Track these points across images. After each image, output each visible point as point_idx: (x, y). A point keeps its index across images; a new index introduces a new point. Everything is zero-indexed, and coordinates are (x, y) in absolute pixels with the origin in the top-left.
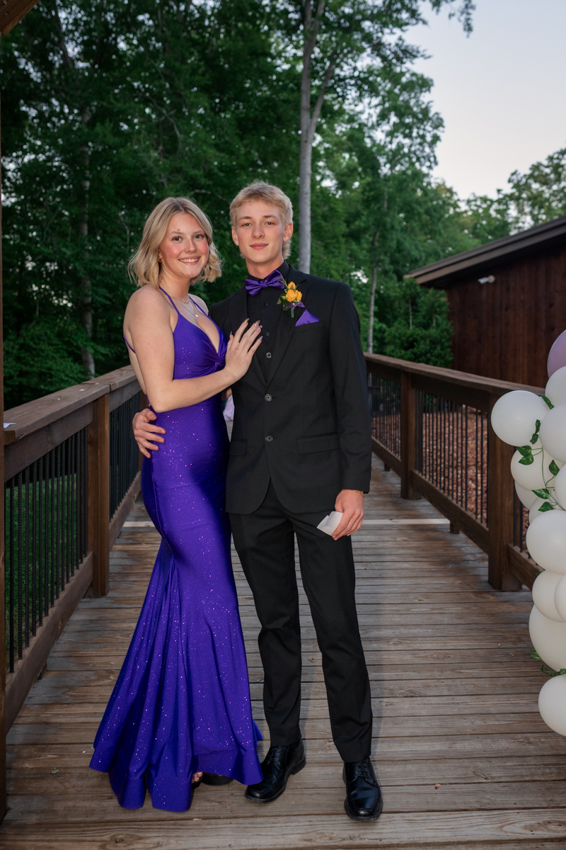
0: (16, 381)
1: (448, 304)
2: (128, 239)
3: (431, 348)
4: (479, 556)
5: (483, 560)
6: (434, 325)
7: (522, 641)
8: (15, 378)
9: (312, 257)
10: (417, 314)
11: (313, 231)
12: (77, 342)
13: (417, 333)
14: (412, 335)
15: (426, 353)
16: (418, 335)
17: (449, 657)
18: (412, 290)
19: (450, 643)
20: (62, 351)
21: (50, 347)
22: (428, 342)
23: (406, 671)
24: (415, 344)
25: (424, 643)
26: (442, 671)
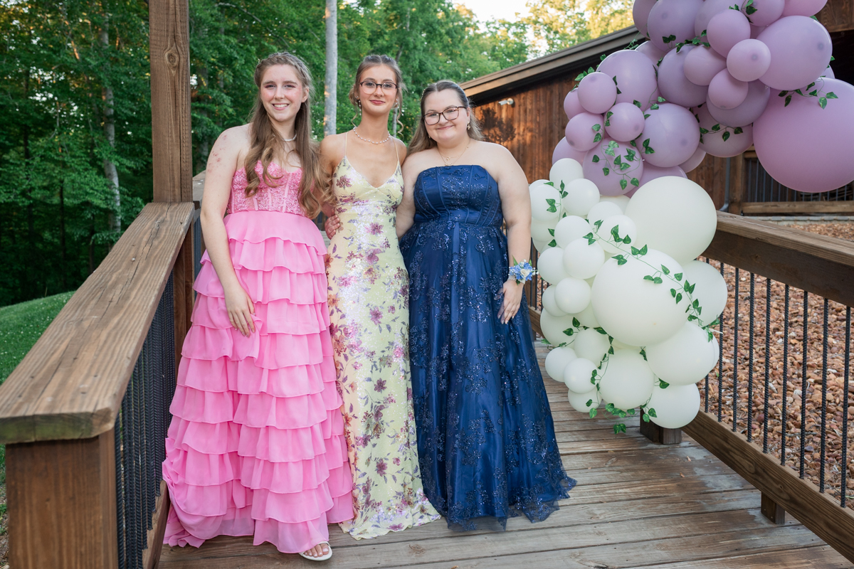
8: (36, 191)
12: (101, 155)
20: (86, 163)
21: (73, 159)
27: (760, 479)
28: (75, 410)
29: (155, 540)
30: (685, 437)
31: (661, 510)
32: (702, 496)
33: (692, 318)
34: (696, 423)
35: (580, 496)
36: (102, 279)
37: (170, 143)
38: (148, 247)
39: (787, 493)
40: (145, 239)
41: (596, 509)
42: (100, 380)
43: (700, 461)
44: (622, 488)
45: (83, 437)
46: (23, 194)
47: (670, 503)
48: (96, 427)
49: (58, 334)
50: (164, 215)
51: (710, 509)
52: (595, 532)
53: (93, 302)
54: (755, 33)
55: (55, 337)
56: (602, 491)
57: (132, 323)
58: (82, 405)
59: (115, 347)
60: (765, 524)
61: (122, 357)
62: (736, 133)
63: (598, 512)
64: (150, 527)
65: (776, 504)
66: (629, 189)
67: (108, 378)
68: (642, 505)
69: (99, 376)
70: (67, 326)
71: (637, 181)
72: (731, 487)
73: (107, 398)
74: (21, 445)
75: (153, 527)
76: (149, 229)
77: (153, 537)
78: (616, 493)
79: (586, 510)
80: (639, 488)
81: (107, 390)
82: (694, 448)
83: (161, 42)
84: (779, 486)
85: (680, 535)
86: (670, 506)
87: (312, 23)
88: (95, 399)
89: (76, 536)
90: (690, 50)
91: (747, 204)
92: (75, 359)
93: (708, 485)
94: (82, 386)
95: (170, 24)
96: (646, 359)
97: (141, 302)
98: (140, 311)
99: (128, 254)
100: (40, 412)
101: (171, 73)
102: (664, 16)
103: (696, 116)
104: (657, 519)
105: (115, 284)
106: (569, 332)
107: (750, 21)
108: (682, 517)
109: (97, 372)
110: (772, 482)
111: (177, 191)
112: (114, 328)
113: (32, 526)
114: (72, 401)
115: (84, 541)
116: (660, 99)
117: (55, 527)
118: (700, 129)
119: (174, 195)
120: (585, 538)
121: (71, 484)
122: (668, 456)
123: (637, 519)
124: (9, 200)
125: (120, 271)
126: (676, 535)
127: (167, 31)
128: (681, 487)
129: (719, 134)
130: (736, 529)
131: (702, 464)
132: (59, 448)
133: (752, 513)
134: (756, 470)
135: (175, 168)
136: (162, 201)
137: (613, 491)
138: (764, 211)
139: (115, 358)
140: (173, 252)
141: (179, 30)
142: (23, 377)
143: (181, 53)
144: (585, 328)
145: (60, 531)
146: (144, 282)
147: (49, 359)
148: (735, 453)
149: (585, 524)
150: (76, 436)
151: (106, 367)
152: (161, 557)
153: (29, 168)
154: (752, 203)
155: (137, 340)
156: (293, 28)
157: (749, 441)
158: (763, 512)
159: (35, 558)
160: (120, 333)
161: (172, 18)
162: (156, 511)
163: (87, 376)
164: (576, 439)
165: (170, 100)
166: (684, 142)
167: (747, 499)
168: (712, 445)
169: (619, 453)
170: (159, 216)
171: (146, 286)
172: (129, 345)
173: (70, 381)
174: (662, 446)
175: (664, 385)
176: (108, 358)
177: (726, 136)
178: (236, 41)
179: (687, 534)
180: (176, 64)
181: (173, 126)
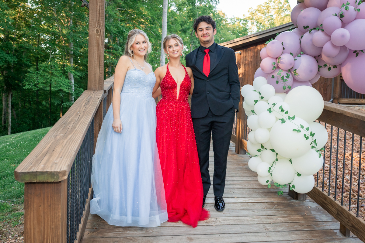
4: (232, 145)
5: (234, 146)
8: (40, 84)
11: (167, 28)
12: (67, 70)
20: (61, 74)
21: (56, 72)
27: (339, 217)
28: (53, 170)
29: (82, 228)
30: (308, 198)
31: (296, 228)
32: (314, 223)
33: (313, 147)
34: (312, 192)
35: (261, 220)
36: (65, 120)
37: (95, 66)
38: (84, 108)
39: (351, 223)
40: (83, 105)
41: (267, 226)
42: (63, 159)
43: (314, 208)
44: (279, 218)
45: (55, 181)
46: (35, 85)
47: (300, 225)
48: (61, 178)
49: (47, 141)
50: (92, 95)
51: (317, 229)
52: (266, 236)
53: (61, 129)
54: (344, 25)
55: (46, 142)
56: (271, 219)
57: (76, 138)
58: (55, 169)
59: (69, 147)
60: (341, 236)
61: (72, 151)
62: (334, 68)
63: (268, 227)
64: (80, 223)
65: (346, 228)
66: (286, 90)
67: (66, 158)
68: (288, 226)
69: (62, 158)
70: (51, 138)
71: (290, 87)
72: (327, 220)
73: (65, 166)
74: (31, 183)
75: (82, 223)
76: (85, 101)
77: (81, 227)
78: (277, 220)
79: (263, 226)
80: (287, 218)
81: (65, 163)
82: (312, 203)
83: (93, 24)
84: (347, 220)
85: (304, 239)
86: (300, 226)
87: (157, 17)
88: (60, 166)
89: (51, 221)
90: (315, 32)
91: (341, 99)
92: (53, 151)
93: (317, 219)
94: (55, 161)
95: (97, 17)
96: (292, 164)
97: (81, 129)
98: (80, 133)
99: (76, 110)
100: (39, 170)
101: (97, 37)
102: (304, 18)
103: (317, 60)
104: (294, 232)
105: (71, 122)
106: (259, 150)
107: (341, 21)
108: (305, 231)
109: (62, 156)
110: (344, 218)
111: (97, 86)
112: (69, 139)
113: (34, 216)
114: (52, 167)
115: (53, 224)
116: (301, 53)
117: (43, 217)
118: (319, 66)
119: (96, 87)
120: (262, 238)
121: (49, 200)
122: (300, 205)
123: (285, 231)
124: (29, 88)
125: (73, 117)
126: (301, 239)
127: (96, 20)
128: (305, 219)
129: (327, 68)
130: (328, 238)
131: (314, 209)
132: (46, 185)
133: (335, 231)
134: (338, 213)
135: (97, 76)
136: (91, 89)
137: (275, 219)
138: (349, 103)
139: (69, 151)
140: (94, 110)
141: (101, 20)
142: (33, 157)
143: (101, 29)
144: (266, 149)
145: (44, 219)
146: (82, 121)
147: (43, 150)
148: (329, 205)
149: (262, 232)
150: (53, 181)
151: (65, 154)
152: (84, 236)
153: (38, 75)
154: (343, 99)
155: (78, 144)
156: (149, 19)
157: (335, 200)
158: (340, 231)
159: (34, 229)
160: (71, 141)
161: (98, 15)
162: (83, 216)
163: (58, 157)
164: (261, 196)
165: (96, 48)
166: (311, 71)
167: (334, 225)
168: (319, 202)
169: (279, 203)
170: (90, 95)
171: (83, 123)
172: (75, 146)
173: (51, 159)
174: (298, 201)
175: (299, 175)
176: (66, 151)
177: (329, 69)
178: (125, 24)
179: (306, 239)
180: (99, 33)
181: (97, 59)
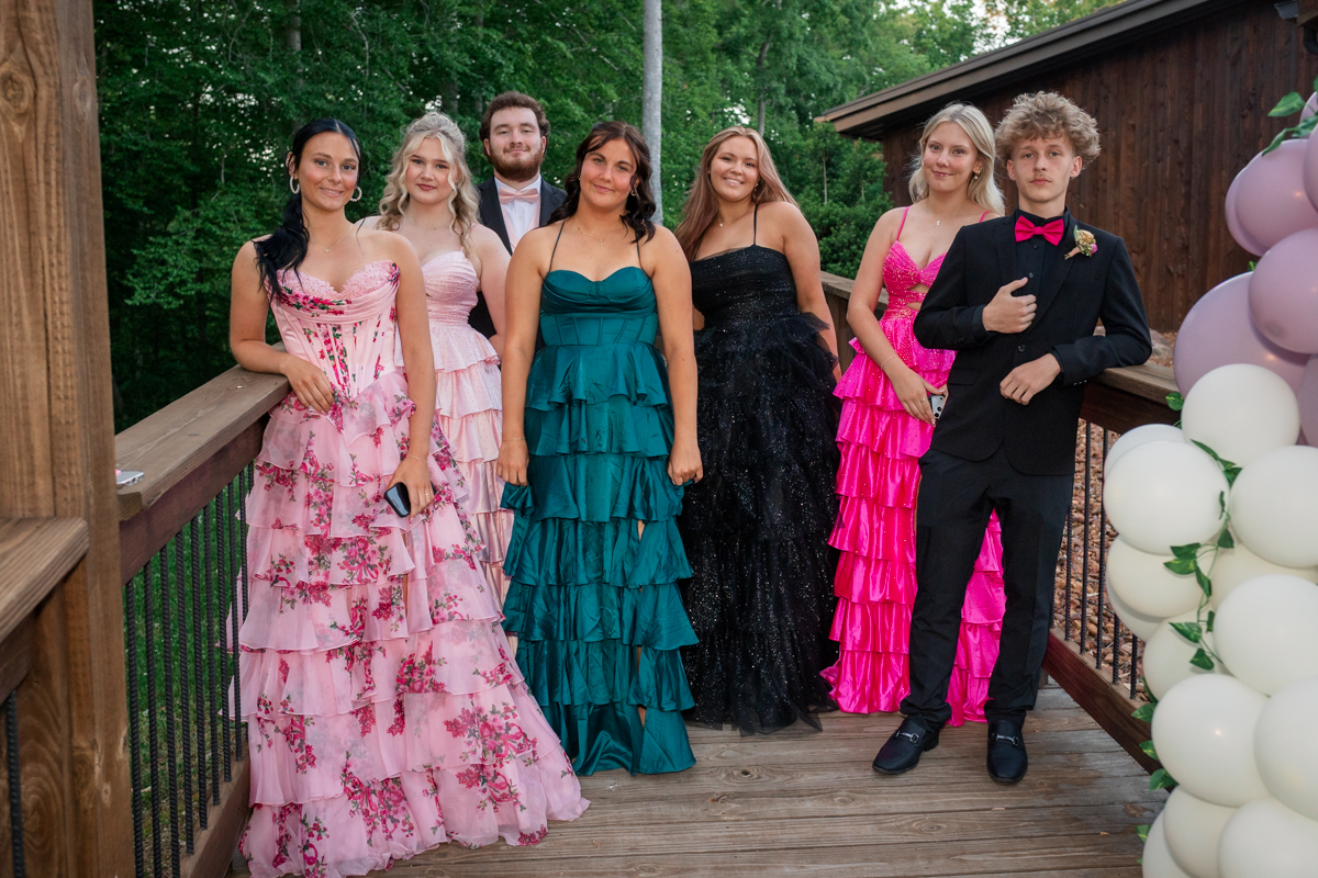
0: (192, 289)
1: (886, 164)
2: (368, 57)
3: (858, 236)
6: (863, 198)
7: (1061, 792)
9: (664, 84)
10: (835, 180)
11: (663, 42)
13: (835, 210)
14: (827, 216)
15: (850, 244)
16: (836, 215)
17: (939, 828)
18: (828, 141)
19: (937, 797)
22: (853, 227)
23: (866, 860)
24: (832, 228)
25: (893, 799)
26: (929, 859)
37: (17, 344)
111: (43, 486)
119: (34, 497)
143: (39, 71)
153: (178, 250)
156: (592, 11)
178: (501, 36)
180: (25, 104)
181: (23, 294)
